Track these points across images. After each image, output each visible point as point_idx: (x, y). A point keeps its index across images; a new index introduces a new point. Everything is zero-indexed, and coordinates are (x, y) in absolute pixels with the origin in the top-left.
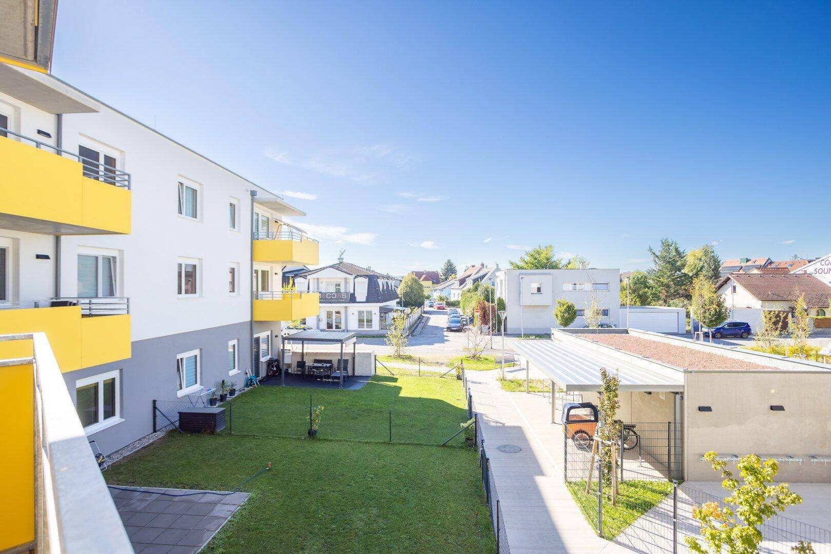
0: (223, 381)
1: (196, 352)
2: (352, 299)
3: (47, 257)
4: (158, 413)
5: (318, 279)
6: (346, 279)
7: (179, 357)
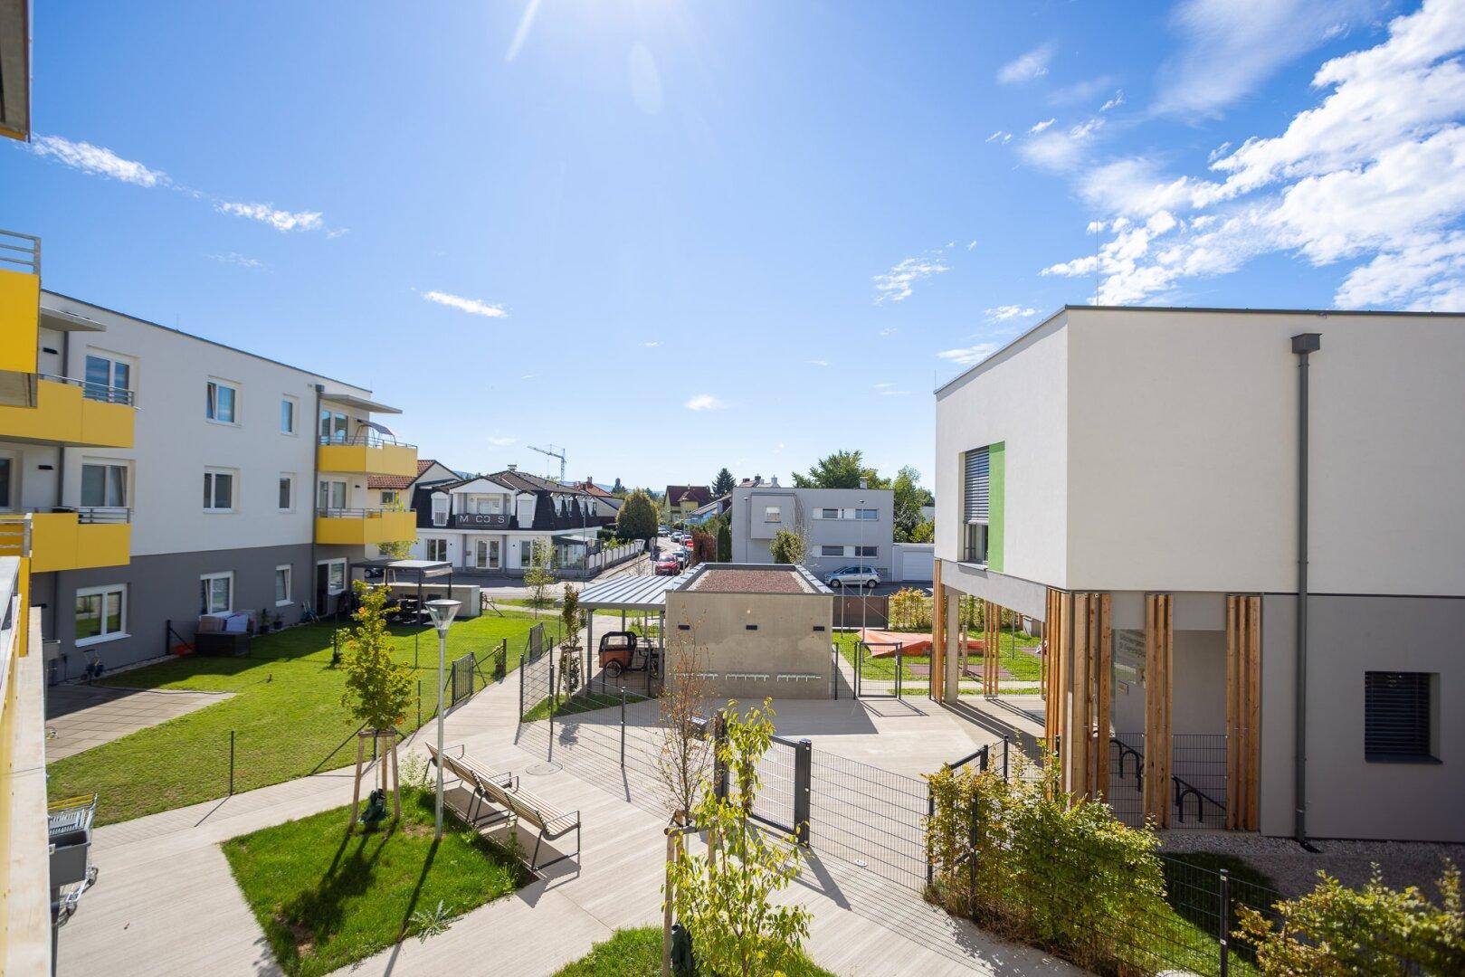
0: (264, 611)
1: (229, 574)
2: (513, 524)
3: (49, 468)
4: (172, 634)
5: (466, 494)
6: (505, 495)
7: (204, 577)
